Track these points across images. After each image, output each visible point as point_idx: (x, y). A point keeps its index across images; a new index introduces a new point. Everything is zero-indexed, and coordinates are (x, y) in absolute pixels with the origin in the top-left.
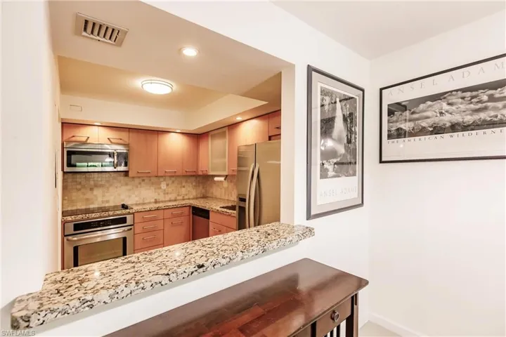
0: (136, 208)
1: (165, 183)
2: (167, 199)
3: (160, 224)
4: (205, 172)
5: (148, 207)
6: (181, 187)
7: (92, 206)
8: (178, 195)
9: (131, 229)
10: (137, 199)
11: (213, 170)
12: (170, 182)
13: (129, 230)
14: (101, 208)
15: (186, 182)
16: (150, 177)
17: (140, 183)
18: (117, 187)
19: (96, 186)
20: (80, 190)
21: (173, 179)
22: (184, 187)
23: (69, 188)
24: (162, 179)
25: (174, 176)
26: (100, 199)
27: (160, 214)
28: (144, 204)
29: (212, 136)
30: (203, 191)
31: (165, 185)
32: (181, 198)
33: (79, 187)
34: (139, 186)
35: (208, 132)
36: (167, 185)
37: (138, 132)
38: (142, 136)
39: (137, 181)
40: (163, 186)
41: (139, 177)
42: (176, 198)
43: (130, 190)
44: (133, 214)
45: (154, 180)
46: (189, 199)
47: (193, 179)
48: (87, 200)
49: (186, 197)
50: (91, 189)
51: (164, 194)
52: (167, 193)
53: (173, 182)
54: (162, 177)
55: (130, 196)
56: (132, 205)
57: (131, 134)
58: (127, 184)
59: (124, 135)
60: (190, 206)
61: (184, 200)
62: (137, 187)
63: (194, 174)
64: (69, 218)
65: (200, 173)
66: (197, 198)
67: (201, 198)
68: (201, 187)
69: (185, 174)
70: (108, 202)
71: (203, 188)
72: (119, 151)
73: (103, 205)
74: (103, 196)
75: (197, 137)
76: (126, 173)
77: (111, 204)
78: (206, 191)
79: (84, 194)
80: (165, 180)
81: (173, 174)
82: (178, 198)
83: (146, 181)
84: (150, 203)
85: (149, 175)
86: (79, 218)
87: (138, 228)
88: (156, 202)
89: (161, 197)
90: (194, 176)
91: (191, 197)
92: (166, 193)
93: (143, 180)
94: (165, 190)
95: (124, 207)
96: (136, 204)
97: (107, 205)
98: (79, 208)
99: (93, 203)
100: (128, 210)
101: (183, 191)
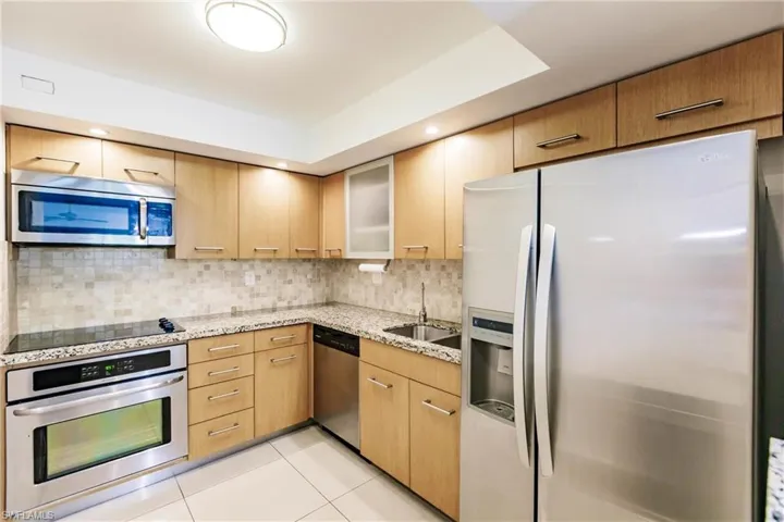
0: (192, 330)
1: (252, 273)
2: (258, 306)
3: (246, 365)
4: (337, 254)
5: (218, 327)
6: (284, 283)
7: (90, 324)
8: (280, 299)
9: (181, 378)
10: (194, 306)
11: (354, 249)
12: (262, 272)
13: (176, 381)
14: (112, 327)
15: (295, 271)
16: (221, 260)
17: (200, 274)
18: (148, 281)
19: (100, 278)
20: (61, 285)
21: (269, 265)
22: (290, 282)
23: (31, 280)
24: (246, 266)
25: (271, 258)
26: (110, 308)
27: (246, 342)
28: (209, 318)
29: (352, 178)
30: (327, 290)
31: (253, 278)
32: (285, 304)
33: (58, 279)
34: (198, 279)
35: (343, 171)
36: (258, 278)
37: (195, 162)
38: (204, 171)
39: (194, 268)
40: (249, 279)
41: (199, 260)
42: (275, 304)
43: (177, 288)
44: (186, 343)
45: (230, 266)
46: (300, 307)
47: (309, 266)
48: (79, 309)
49: (295, 303)
50: (89, 285)
51: (252, 296)
52: (258, 295)
53: (269, 272)
54: (246, 260)
55: (179, 301)
56: (182, 319)
57: (179, 164)
58: (171, 275)
59: (164, 165)
60: (307, 323)
61: (290, 308)
62: (193, 281)
63: (312, 256)
64: (20, 359)
65: (325, 255)
66: (316, 305)
67: (323, 305)
68: (323, 283)
69: (295, 256)
70: (128, 312)
71: (327, 284)
72: (151, 200)
73: (117, 321)
74: (118, 300)
75: (319, 182)
76: (170, 251)
77: (136, 318)
78: (332, 289)
79: (70, 295)
80: (252, 267)
81: (271, 256)
82: (280, 304)
83: (212, 268)
84: (221, 315)
85: (220, 256)
86: (50, 357)
87: (197, 375)
88: (235, 313)
89: (245, 305)
90: (309, 260)
91: (305, 303)
92: (254, 294)
93: (207, 267)
94: (252, 289)
95: (166, 326)
96: (194, 319)
97: (127, 320)
98: (58, 326)
99: (92, 317)
100: (173, 336)
101: (289, 290)
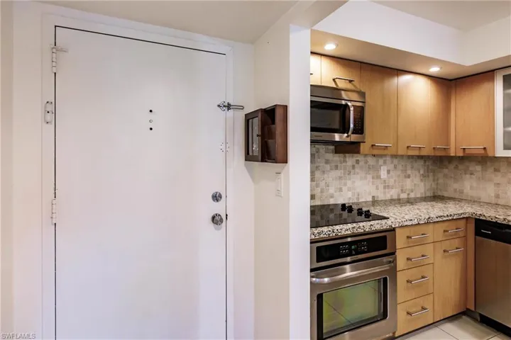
1: (385, 167)
2: (388, 196)
6: (405, 177)
8: (402, 191)
12: (392, 167)
15: (412, 167)
16: (366, 156)
17: (353, 167)
18: (324, 172)
21: (396, 161)
22: (409, 177)
24: (381, 161)
25: (396, 155)
30: (434, 185)
31: (386, 172)
32: (405, 195)
34: (352, 172)
36: (388, 172)
39: (350, 162)
40: (383, 173)
42: (399, 195)
43: (340, 178)
45: (371, 161)
47: (421, 162)
49: (412, 195)
51: (384, 187)
52: (388, 187)
53: (395, 167)
54: (381, 156)
58: (337, 167)
60: (467, 218)
62: (350, 173)
68: (431, 178)
69: (432, 152)
71: (434, 180)
78: (437, 184)
80: (385, 163)
84: (365, 203)
85: (386, 152)
86: (325, 234)
88: (373, 201)
89: (380, 195)
91: (418, 195)
92: (386, 186)
94: (385, 181)
101: (408, 184)
